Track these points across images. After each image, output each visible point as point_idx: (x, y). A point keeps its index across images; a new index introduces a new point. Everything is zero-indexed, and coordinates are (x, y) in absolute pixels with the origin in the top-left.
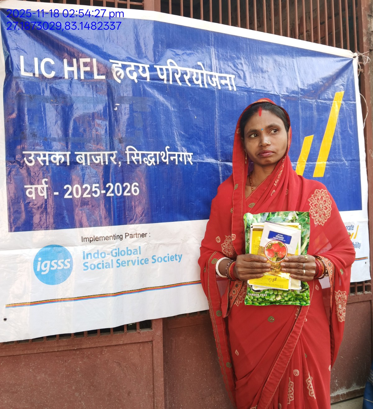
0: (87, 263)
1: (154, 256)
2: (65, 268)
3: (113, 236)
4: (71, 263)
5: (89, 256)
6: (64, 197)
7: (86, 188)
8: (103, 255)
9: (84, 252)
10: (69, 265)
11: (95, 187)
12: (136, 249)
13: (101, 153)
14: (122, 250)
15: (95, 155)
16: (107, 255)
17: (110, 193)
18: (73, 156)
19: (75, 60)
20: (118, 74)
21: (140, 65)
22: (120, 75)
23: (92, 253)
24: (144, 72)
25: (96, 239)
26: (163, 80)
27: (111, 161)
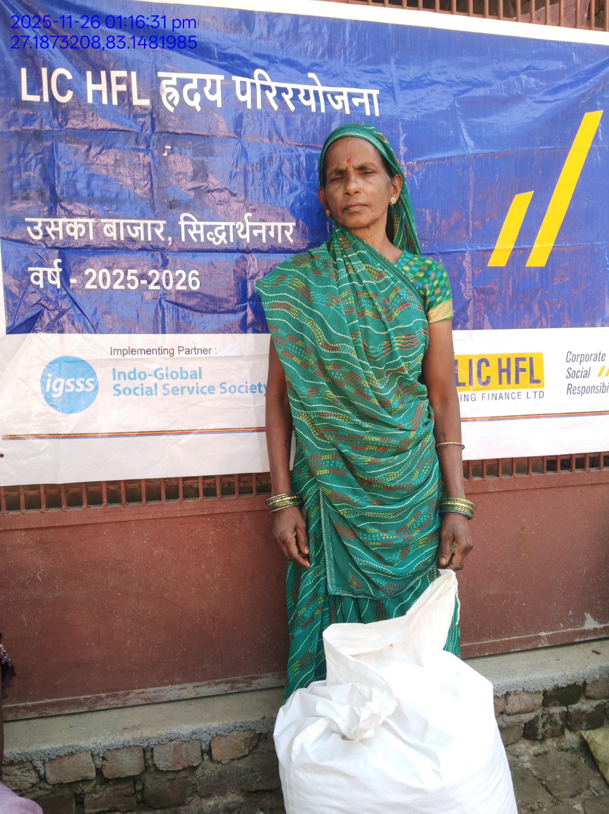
0: (119, 385)
1: (223, 383)
2: (86, 390)
3: (157, 349)
4: (95, 383)
5: (122, 375)
6: (84, 286)
7: (118, 275)
8: (142, 376)
9: (114, 370)
10: (92, 387)
11: (132, 274)
12: (195, 369)
13: (142, 222)
14: (174, 370)
15: (132, 225)
16: (148, 377)
17: (154, 285)
19: (103, 74)
20: (170, 98)
21: (208, 77)
22: (173, 99)
23: (127, 372)
24: (213, 91)
25: (132, 351)
26: (245, 103)
27: (157, 236)
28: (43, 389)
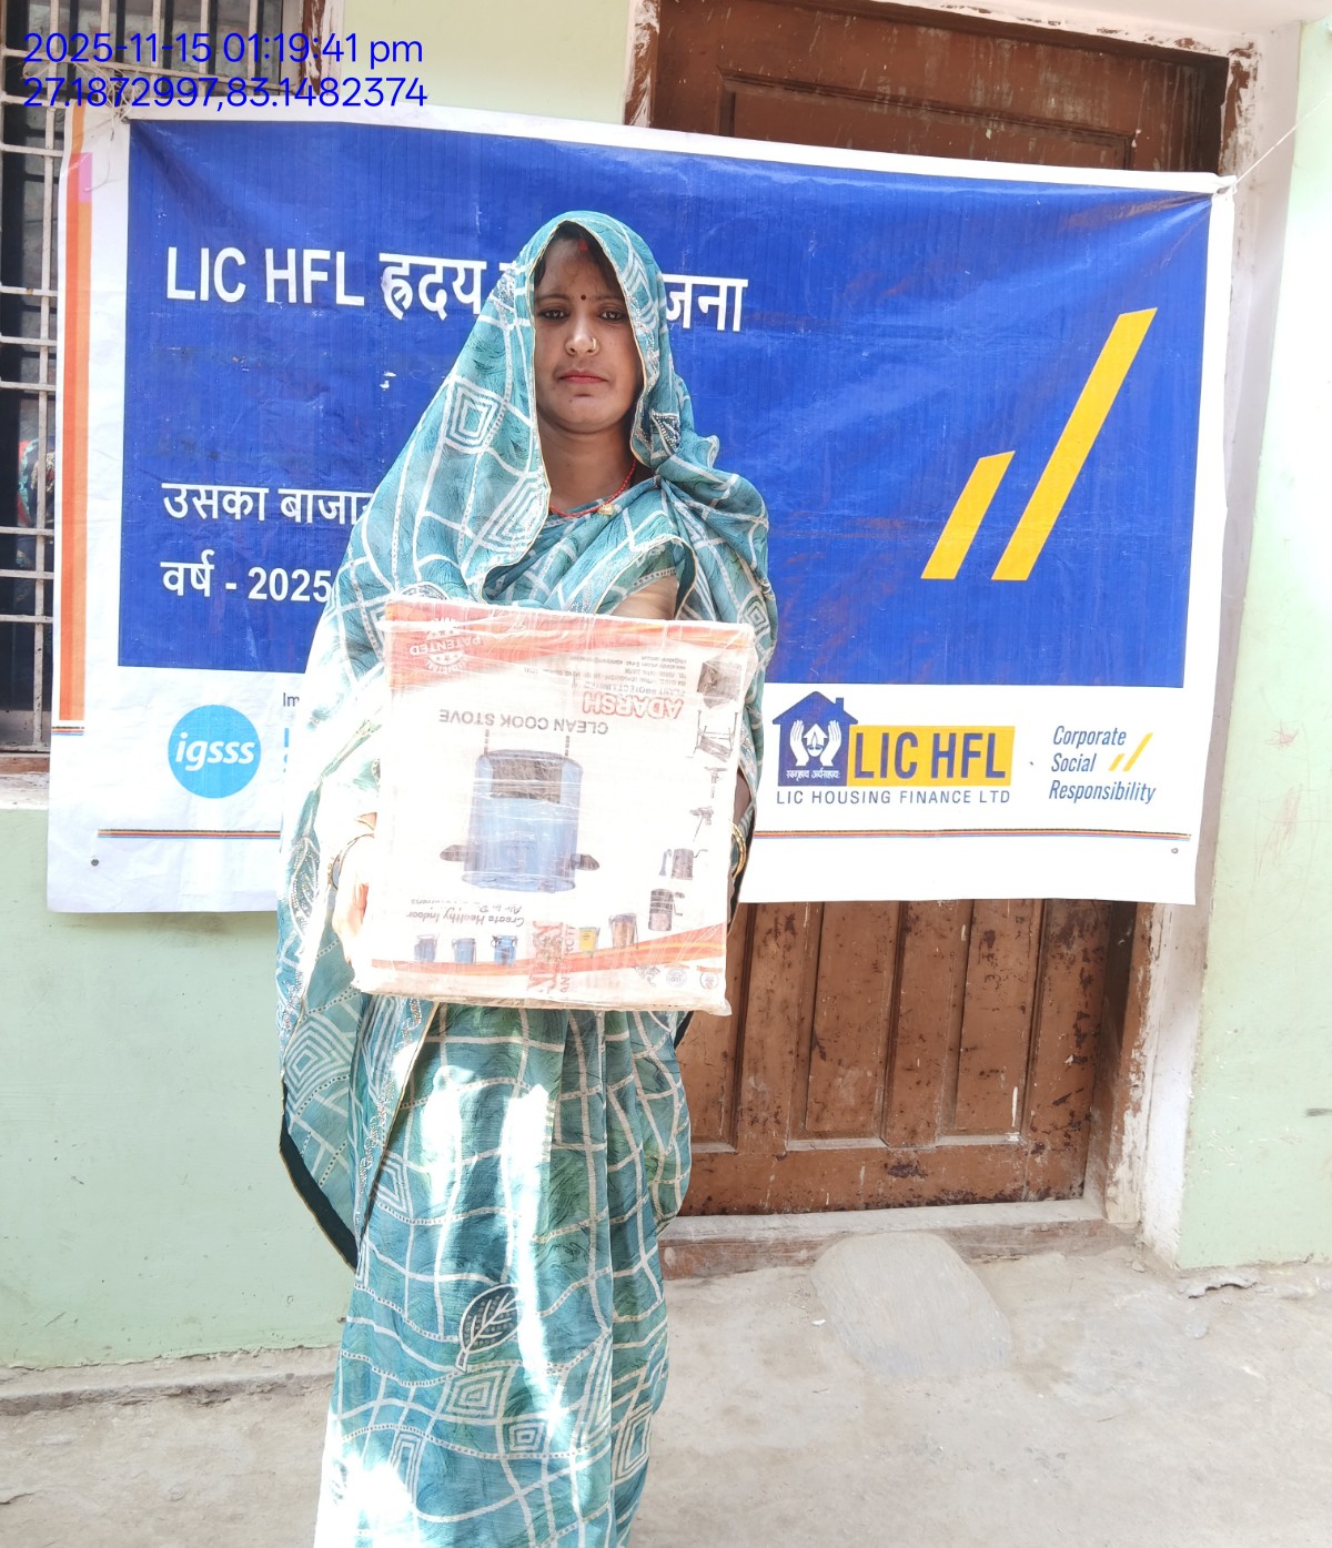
2: (242, 761)
4: (257, 750)
6: (248, 595)
7: (301, 578)
9: (287, 730)
10: (250, 757)
11: (322, 578)
13: (342, 495)
15: (327, 499)
18: (274, 498)
19: (292, 254)
20: (398, 296)
21: (460, 265)
22: (403, 298)
24: (467, 288)
28: (172, 758)
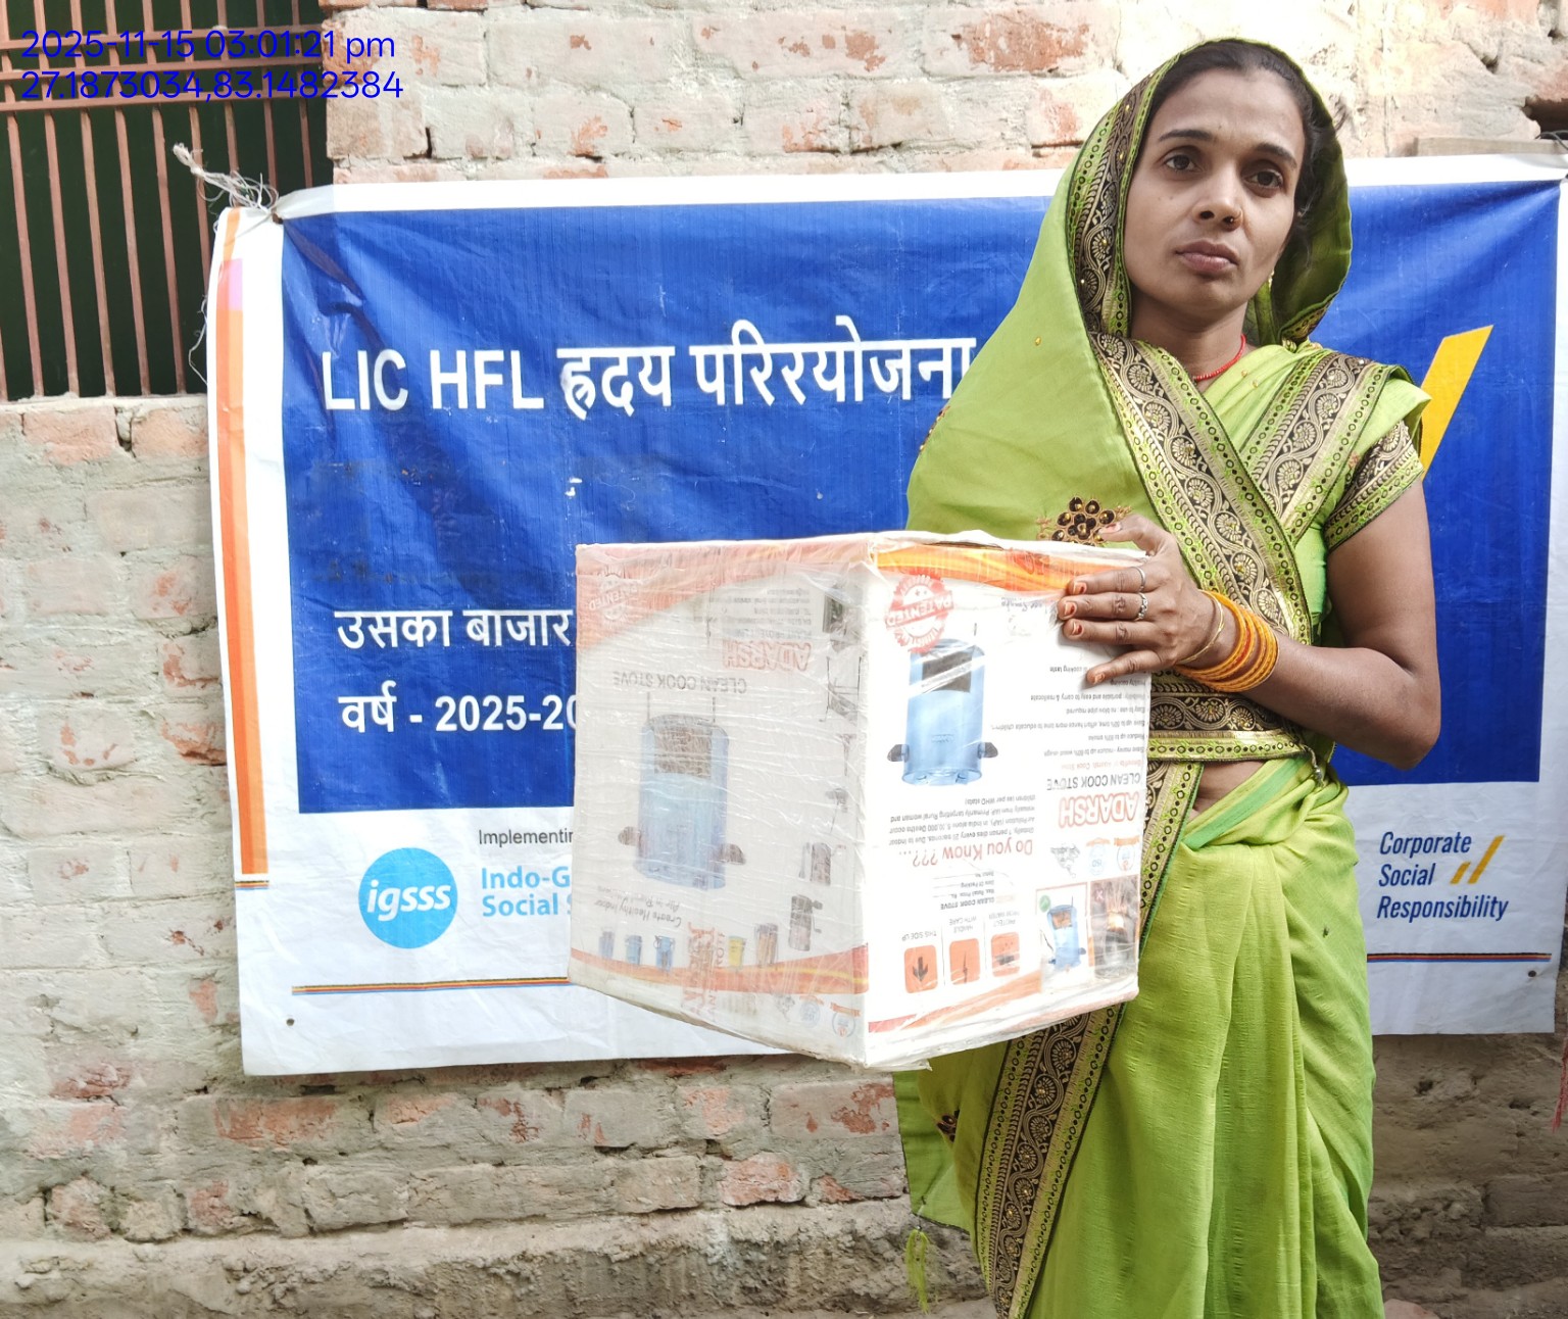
0: (492, 897)
2: (438, 907)
3: (558, 832)
4: (452, 894)
5: (498, 880)
6: (436, 727)
7: (493, 705)
8: (532, 880)
9: (484, 871)
10: (446, 902)
11: (515, 704)
13: (531, 614)
15: (515, 620)
16: (542, 883)
17: (555, 721)
18: (459, 621)
19: (461, 356)
20: (580, 395)
21: (646, 353)
22: (585, 396)
23: (506, 874)
24: (655, 378)
25: (516, 838)
26: (714, 395)
27: (557, 637)
28: (363, 907)
